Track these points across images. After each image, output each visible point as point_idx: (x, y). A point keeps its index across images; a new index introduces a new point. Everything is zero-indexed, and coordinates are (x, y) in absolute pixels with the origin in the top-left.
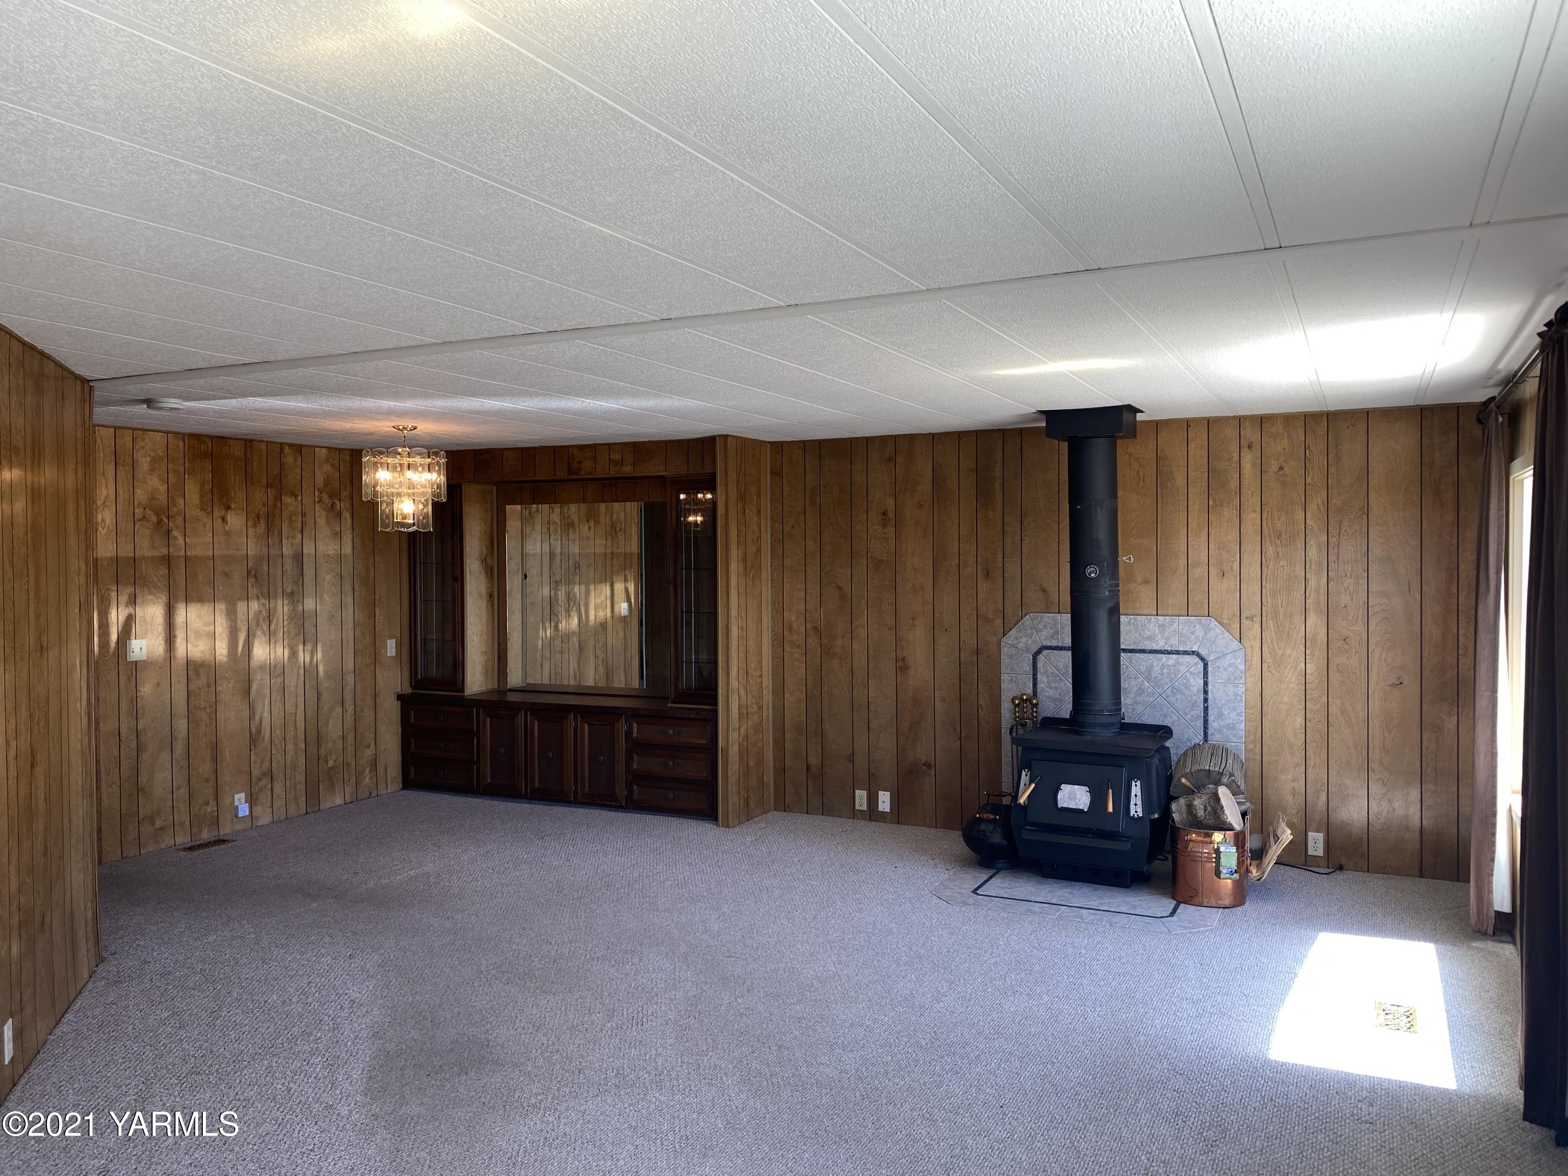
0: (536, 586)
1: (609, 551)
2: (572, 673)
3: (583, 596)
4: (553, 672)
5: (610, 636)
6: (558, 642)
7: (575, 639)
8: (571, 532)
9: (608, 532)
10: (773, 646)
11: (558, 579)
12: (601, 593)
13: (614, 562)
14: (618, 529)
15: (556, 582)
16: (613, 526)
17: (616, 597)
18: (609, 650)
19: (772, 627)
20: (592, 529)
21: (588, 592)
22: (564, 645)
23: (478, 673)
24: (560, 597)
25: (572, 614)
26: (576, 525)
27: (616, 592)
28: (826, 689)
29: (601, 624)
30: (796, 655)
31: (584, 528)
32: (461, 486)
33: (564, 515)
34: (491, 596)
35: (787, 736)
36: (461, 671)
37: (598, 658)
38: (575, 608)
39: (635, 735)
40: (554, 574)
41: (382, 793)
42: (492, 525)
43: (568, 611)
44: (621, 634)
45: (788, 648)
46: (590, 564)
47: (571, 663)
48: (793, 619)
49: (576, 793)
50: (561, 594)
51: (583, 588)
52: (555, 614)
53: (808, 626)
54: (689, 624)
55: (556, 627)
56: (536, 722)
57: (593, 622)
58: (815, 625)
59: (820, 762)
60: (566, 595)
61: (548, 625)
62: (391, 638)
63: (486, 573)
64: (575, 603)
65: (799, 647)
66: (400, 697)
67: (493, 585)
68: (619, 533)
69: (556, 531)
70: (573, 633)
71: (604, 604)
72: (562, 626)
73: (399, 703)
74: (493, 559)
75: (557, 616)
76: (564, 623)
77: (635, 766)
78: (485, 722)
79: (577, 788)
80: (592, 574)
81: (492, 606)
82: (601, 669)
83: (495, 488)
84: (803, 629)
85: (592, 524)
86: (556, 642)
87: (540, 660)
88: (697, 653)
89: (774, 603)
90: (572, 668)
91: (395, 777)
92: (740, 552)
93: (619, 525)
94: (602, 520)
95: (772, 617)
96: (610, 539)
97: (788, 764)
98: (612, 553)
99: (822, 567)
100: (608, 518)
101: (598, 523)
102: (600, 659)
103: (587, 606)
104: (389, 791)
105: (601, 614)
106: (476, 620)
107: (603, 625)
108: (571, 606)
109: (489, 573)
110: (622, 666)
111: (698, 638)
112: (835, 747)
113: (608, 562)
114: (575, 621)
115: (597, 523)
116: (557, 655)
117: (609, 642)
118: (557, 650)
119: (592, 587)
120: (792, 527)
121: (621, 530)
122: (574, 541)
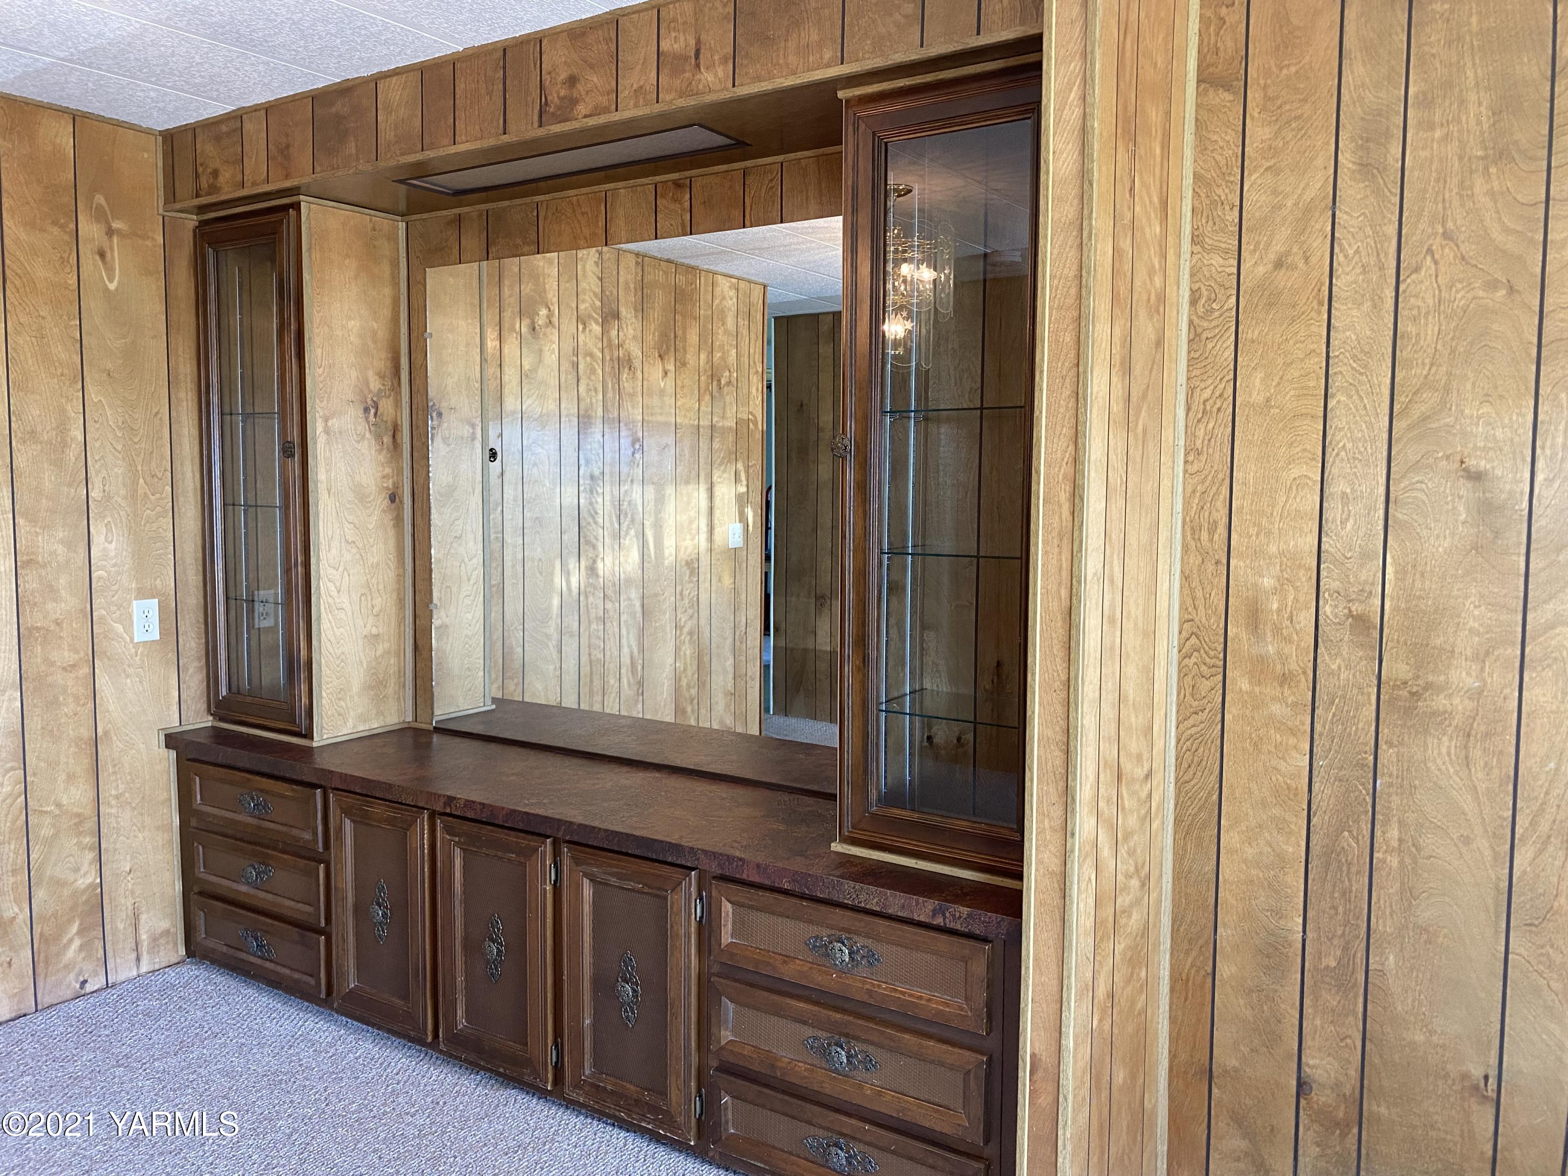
0: (547, 483)
1: (705, 422)
2: (626, 660)
3: (650, 507)
4: (584, 659)
5: (705, 586)
6: (596, 600)
7: (634, 594)
8: (624, 376)
9: (703, 385)
10: (1183, 673)
11: (597, 472)
12: (689, 502)
13: (716, 445)
14: (723, 382)
15: (592, 477)
16: (714, 376)
17: (717, 513)
18: (704, 614)
19: (1183, 608)
20: (671, 375)
21: (660, 500)
22: (609, 605)
23: (355, 689)
24: (599, 508)
25: (626, 542)
26: (637, 363)
27: (717, 502)
28: (1390, 834)
29: (688, 564)
30: (1276, 709)
31: (655, 372)
32: (297, 206)
33: (610, 340)
34: (393, 498)
35: (1225, 970)
36: (304, 687)
37: (682, 628)
38: (632, 532)
39: (726, 938)
40: (588, 462)
41: (122, 977)
42: (395, 320)
43: (618, 536)
44: (727, 581)
45: (1240, 682)
46: (667, 446)
47: (624, 641)
48: (1267, 582)
49: (558, 1069)
50: (604, 502)
51: (650, 491)
52: (588, 542)
53: (1327, 610)
54: (895, 588)
55: (592, 570)
56: (458, 851)
57: (673, 558)
58: (1356, 608)
59: (1354, 1073)
60: (612, 502)
61: (572, 564)
62: (143, 594)
63: (378, 437)
64: (633, 521)
65: (1285, 679)
66: (172, 740)
67: (400, 471)
68: (726, 390)
69: (593, 371)
70: (629, 581)
71: (695, 526)
72: (605, 566)
73: (173, 754)
74: (398, 403)
75: (594, 547)
76: (608, 561)
77: (726, 1036)
78: (340, 829)
79: (560, 1056)
80: (670, 466)
81: (398, 520)
82: (688, 650)
83: (402, 225)
84: (1306, 619)
85: (671, 367)
86: (591, 599)
87: (556, 636)
88: (918, 673)
89: (1192, 528)
90: (626, 650)
91: (167, 932)
92: (1117, 331)
93: (727, 373)
94: (691, 358)
95: (1185, 577)
96: (707, 398)
97: (1225, 1057)
98: (712, 427)
99: (1400, 399)
100: (703, 356)
101: (684, 364)
102: (686, 630)
103: (658, 527)
104: (144, 968)
105: (688, 544)
106: (348, 556)
107: (692, 566)
108: (624, 527)
109: (387, 439)
110: (729, 642)
111: (924, 627)
112: (1420, 1037)
113: (704, 445)
114: (634, 556)
115: (681, 364)
116: (594, 626)
117: (704, 597)
118: (593, 615)
119: (670, 490)
120: (1279, 264)
121: (729, 383)
122: (632, 395)
